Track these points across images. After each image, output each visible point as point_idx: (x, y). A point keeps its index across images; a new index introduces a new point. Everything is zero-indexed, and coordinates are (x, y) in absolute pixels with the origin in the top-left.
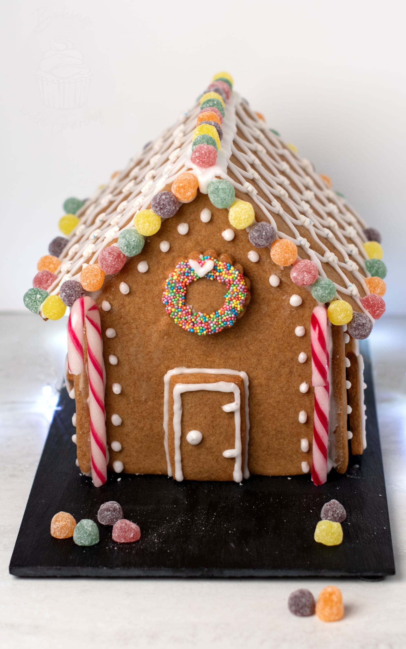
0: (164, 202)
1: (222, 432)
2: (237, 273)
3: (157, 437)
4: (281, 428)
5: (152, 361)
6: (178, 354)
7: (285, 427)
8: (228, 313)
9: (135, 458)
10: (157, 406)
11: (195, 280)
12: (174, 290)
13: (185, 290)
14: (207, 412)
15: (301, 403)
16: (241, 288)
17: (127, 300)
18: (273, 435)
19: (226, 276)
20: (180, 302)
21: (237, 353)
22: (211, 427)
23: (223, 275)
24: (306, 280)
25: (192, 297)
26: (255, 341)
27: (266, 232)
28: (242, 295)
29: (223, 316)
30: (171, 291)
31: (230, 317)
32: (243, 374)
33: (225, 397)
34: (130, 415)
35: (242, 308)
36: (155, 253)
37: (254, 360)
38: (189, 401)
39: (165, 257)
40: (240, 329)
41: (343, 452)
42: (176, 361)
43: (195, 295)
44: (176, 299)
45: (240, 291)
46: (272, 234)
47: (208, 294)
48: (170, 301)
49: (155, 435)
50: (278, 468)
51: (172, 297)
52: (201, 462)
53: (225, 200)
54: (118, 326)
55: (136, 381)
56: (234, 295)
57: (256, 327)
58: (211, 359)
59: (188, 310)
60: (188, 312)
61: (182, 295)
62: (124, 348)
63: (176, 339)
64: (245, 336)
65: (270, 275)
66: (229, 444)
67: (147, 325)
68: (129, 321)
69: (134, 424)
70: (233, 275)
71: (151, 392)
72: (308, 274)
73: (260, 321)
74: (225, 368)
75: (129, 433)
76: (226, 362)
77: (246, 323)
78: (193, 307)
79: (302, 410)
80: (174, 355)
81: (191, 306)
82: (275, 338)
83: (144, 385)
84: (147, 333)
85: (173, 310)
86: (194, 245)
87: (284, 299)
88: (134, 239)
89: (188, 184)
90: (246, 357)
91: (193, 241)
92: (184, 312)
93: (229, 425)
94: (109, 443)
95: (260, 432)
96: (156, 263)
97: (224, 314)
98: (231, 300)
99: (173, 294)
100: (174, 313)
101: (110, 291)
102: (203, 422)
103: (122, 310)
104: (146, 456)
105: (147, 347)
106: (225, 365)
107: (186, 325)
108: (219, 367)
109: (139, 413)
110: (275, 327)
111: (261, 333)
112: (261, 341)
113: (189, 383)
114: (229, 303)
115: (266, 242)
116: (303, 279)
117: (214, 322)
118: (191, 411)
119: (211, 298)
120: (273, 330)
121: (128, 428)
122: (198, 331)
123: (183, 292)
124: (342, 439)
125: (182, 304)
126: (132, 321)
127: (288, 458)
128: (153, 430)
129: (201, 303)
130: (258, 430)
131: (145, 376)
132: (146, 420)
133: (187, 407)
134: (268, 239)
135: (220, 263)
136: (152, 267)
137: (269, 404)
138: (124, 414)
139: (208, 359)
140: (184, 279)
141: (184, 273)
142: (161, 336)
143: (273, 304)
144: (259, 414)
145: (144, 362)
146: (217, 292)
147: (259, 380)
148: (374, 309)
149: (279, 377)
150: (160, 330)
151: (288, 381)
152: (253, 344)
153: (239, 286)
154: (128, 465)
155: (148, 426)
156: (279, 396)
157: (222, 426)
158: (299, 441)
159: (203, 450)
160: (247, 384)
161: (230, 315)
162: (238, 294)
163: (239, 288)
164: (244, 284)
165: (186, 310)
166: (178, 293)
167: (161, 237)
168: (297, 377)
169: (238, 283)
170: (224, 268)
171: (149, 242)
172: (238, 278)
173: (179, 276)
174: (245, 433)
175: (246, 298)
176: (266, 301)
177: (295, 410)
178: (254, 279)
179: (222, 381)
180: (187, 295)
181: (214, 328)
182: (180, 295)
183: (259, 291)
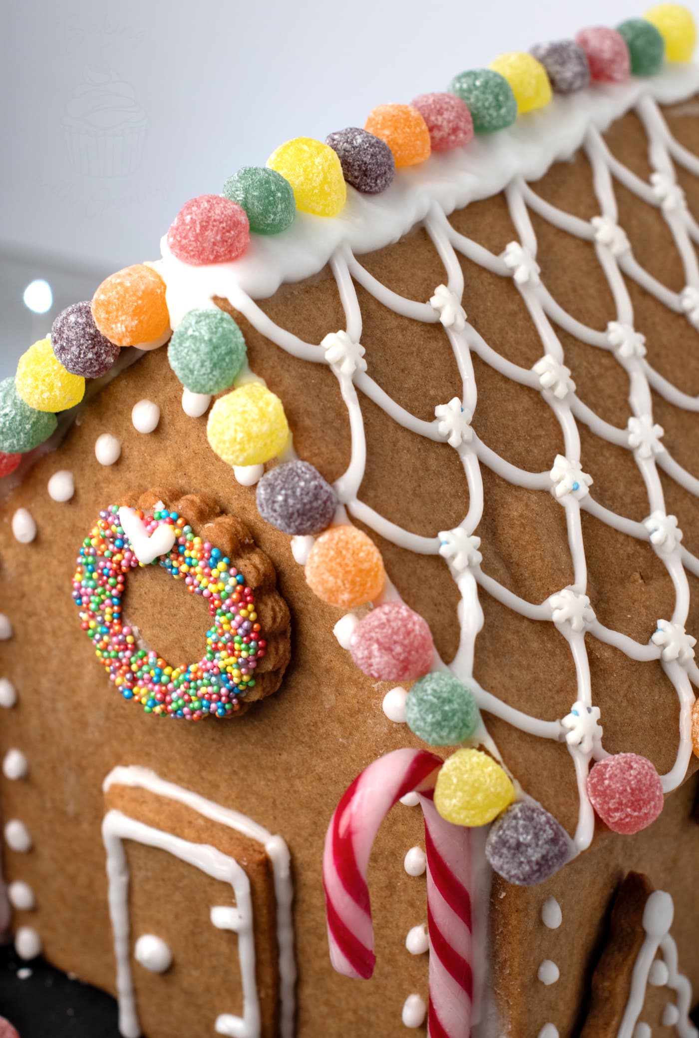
0: (71, 333)
1: (215, 967)
2: (232, 581)
4: (368, 1013)
5: (85, 729)
6: (138, 735)
7: (378, 1017)
8: (210, 680)
9: (64, 939)
12: (95, 575)
13: (118, 583)
14: (180, 905)
15: (413, 974)
16: (240, 626)
17: (36, 558)
18: (351, 1023)
19: (204, 581)
20: (108, 610)
21: (268, 785)
22: (190, 944)
23: (199, 577)
24: (375, 667)
25: (137, 606)
26: (307, 773)
27: (286, 496)
28: (243, 646)
29: (199, 682)
30: (87, 574)
31: (215, 693)
32: (274, 846)
33: (217, 887)
34: (48, 837)
35: (245, 678)
36: (87, 462)
39: (111, 476)
40: (272, 729)
42: (135, 748)
43: (145, 604)
44: (98, 598)
45: (237, 634)
46: (308, 507)
47: (173, 611)
48: (85, 599)
51: (89, 590)
52: (175, 1016)
53: (192, 372)
55: (56, 763)
56: (223, 639)
57: (310, 737)
58: (210, 777)
59: (125, 636)
60: (125, 641)
61: (110, 591)
62: (29, 673)
64: (285, 750)
66: (231, 1002)
68: (38, 612)
69: (56, 861)
70: (220, 586)
72: (383, 651)
73: (320, 725)
74: (241, 812)
75: (48, 876)
77: (287, 717)
78: (140, 631)
79: (415, 993)
80: (130, 734)
81: (136, 629)
83: (72, 779)
85: (92, 624)
86: (173, 468)
88: (7, 410)
89: (118, 299)
90: (286, 805)
92: (115, 639)
93: (228, 957)
97: (202, 679)
98: (216, 650)
99: (91, 583)
100: (95, 634)
102: (173, 925)
103: (26, 579)
104: (84, 944)
105: (74, 691)
106: (243, 804)
107: (118, 674)
108: (225, 802)
109: (65, 841)
111: (322, 759)
114: (214, 657)
115: (284, 524)
116: (369, 662)
117: (179, 691)
118: (147, 887)
119: (181, 626)
121: (45, 864)
122: (144, 700)
123: (113, 587)
125: (112, 615)
126: (44, 613)
129: (159, 628)
131: (73, 758)
133: (140, 875)
135: (197, 541)
136: (84, 493)
139: (203, 774)
140: (113, 554)
141: (113, 537)
145: (69, 723)
148: (608, 803)
151: (385, 907)
152: (303, 779)
153: (233, 619)
154: (52, 948)
157: (216, 954)
160: (282, 873)
161: (215, 688)
162: (231, 640)
163: (233, 623)
164: (253, 616)
165: (120, 637)
166: (103, 585)
167: (104, 421)
168: (404, 906)
169: (232, 609)
170: (202, 558)
171: (80, 427)
172: (234, 596)
173: (103, 540)
174: (270, 992)
175: (256, 654)
176: (333, 678)
177: (400, 985)
178: (307, 610)
179: (213, 845)
180: (123, 597)
181: (180, 708)
182: (108, 593)
183: (317, 646)
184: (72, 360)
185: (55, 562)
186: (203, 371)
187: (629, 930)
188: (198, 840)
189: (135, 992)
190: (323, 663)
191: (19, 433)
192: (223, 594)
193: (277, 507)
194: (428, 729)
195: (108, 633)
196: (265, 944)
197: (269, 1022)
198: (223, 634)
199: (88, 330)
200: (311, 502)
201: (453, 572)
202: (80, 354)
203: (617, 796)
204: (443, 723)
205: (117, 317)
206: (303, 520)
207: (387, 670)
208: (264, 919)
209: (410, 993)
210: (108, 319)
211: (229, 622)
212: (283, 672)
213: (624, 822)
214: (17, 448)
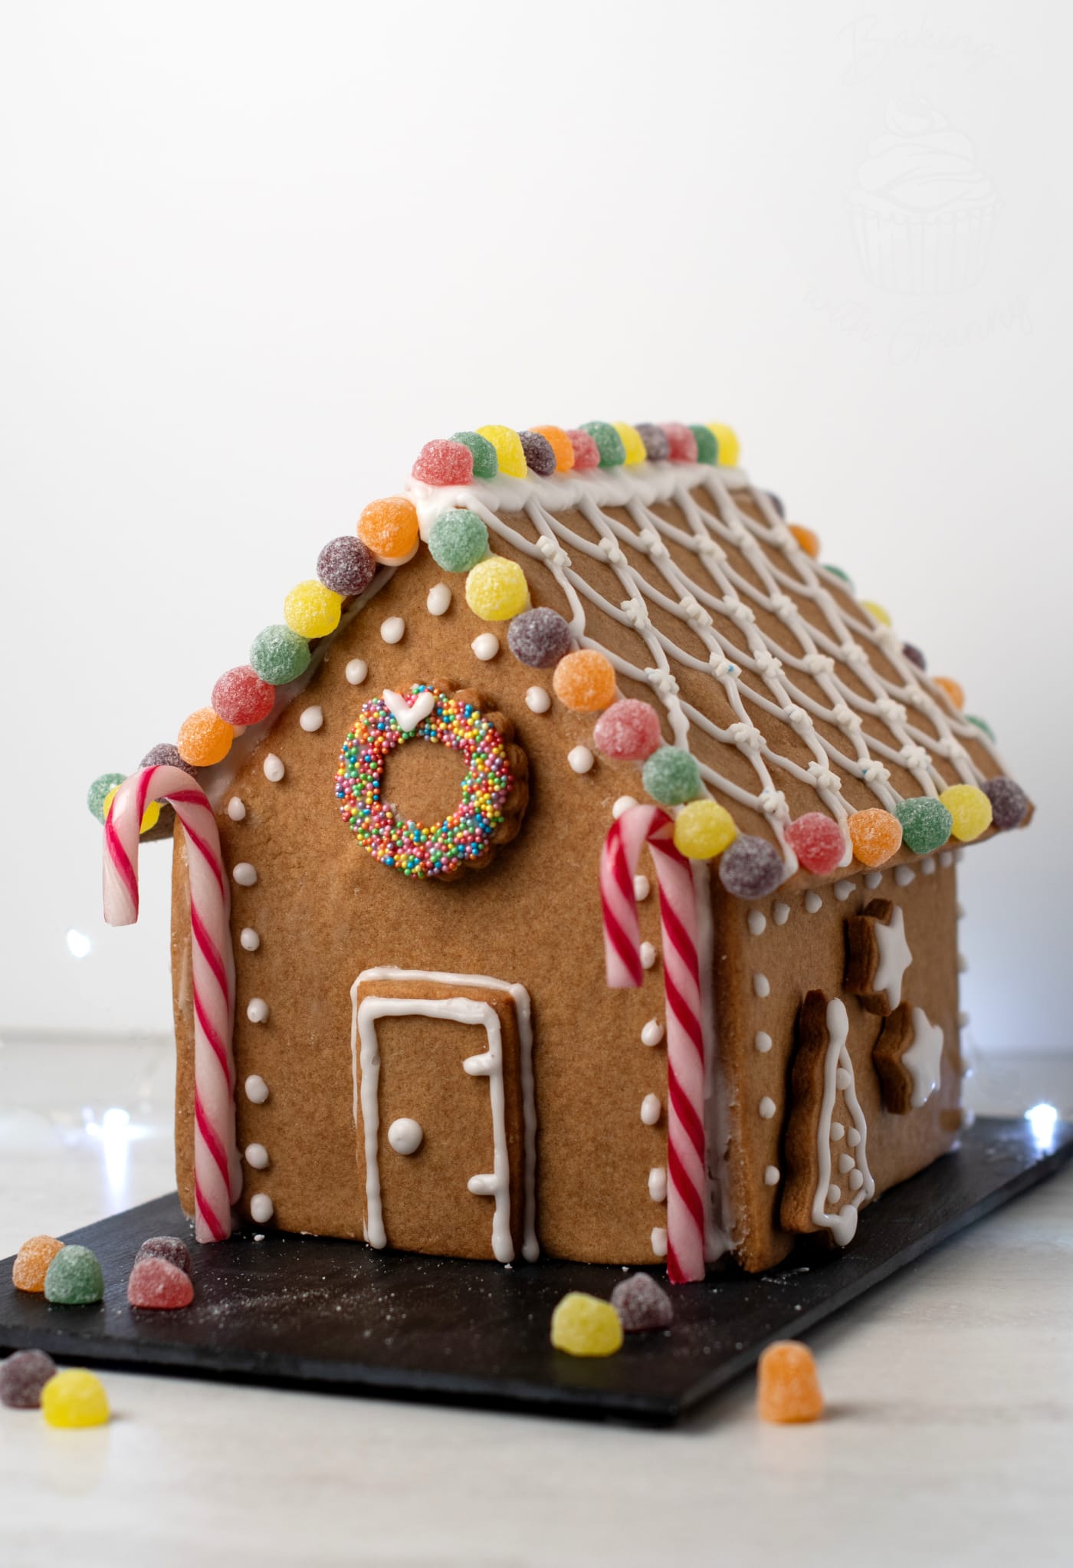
1: (465, 1128)
2: (485, 725)
3: (343, 1140)
4: (607, 1136)
5: (329, 949)
6: (382, 934)
7: (615, 1136)
8: (465, 823)
9: (298, 1191)
10: (341, 1061)
11: (400, 740)
12: (357, 765)
13: (378, 766)
14: (432, 1073)
15: (647, 1074)
16: (493, 762)
17: (282, 797)
18: (589, 1155)
19: (461, 732)
20: (369, 793)
21: (507, 937)
22: (440, 1112)
23: (455, 730)
25: (396, 784)
26: (544, 910)
28: (496, 780)
29: (456, 829)
30: (350, 766)
31: (470, 834)
32: (515, 990)
33: (469, 1037)
34: (286, 1081)
35: (497, 814)
36: (338, 687)
37: (543, 957)
38: (393, 1043)
39: (358, 697)
40: (511, 879)
41: (747, 1211)
42: (379, 950)
43: (402, 781)
44: (359, 785)
45: (490, 771)
46: (554, 631)
47: (428, 778)
48: (347, 790)
49: (339, 1133)
50: (604, 1241)
51: (351, 780)
52: (423, 1202)
54: (261, 860)
55: (298, 996)
56: (478, 780)
57: (546, 874)
58: (452, 951)
59: (385, 813)
60: (384, 818)
61: (372, 775)
62: (274, 914)
63: (379, 895)
64: (523, 896)
65: (574, 746)
66: (482, 1161)
67: (320, 860)
68: (283, 850)
69: (294, 1104)
70: (475, 731)
71: (330, 1024)
73: (554, 858)
74: (482, 974)
75: (285, 1124)
76: (483, 960)
77: (525, 862)
78: (397, 807)
79: (650, 1093)
80: (375, 937)
81: (393, 806)
82: (586, 903)
83: (315, 1005)
84: (320, 880)
85: (353, 811)
86: (416, 670)
87: (604, 806)
89: (381, 511)
90: (525, 950)
91: (413, 661)
92: (375, 818)
93: (479, 1110)
94: (241, 1147)
95: (560, 1144)
96: (339, 712)
97: (458, 825)
98: (472, 791)
99: (353, 773)
100: (356, 820)
101: (248, 777)
102: (424, 1098)
103: (271, 822)
104: (320, 1187)
105: (319, 914)
106: (483, 967)
107: (378, 848)
109: (304, 1078)
110: (586, 876)
111: (557, 891)
112: (556, 911)
113: (391, 997)
114: (469, 800)
115: (536, 648)
117: (436, 845)
118: (398, 1069)
119: (436, 788)
120: (581, 882)
121: (283, 1112)
122: (404, 864)
123: (374, 770)
124: (742, 1177)
125: (372, 798)
126: (290, 848)
127: (624, 1218)
128: (333, 1123)
129: (415, 798)
130: (555, 1138)
131: (316, 984)
132: (320, 1095)
133: (390, 1058)
134: (541, 640)
135: (452, 702)
136: (332, 721)
137: (577, 1071)
138: (275, 1075)
139: (446, 950)
140: (375, 738)
141: (376, 722)
142: (347, 886)
143: (582, 818)
144: (558, 1097)
145: (313, 949)
146: (447, 773)
147: (554, 1010)
149: (598, 1004)
150: (344, 871)
151: (619, 1017)
152: (541, 918)
153: (487, 758)
154: (283, 1208)
155: (323, 1110)
156: (598, 1051)
157: (466, 1114)
158: (647, 1173)
159: (426, 1170)
160: (525, 1013)
161: (471, 829)
162: (486, 778)
163: (487, 762)
164: (503, 754)
165: (381, 814)
166: (364, 772)
167: (351, 650)
168: (637, 1007)
169: (486, 749)
170: (459, 712)
171: (327, 663)
172: (487, 738)
173: (366, 730)
174: (518, 1137)
175: (506, 788)
176: (565, 810)
177: (636, 1091)
178: (540, 756)
179: (464, 996)
180: (382, 778)
181: (438, 860)
182: (369, 777)
183: (551, 786)
184: (340, 574)
185: (302, 796)
186: (462, 544)
187: (816, 1033)
188: (450, 996)
189: (383, 1195)
190: (556, 799)
191: (286, 658)
192: (478, 738)
193: (529, 634)
194: (666, 781)
195: (369, 814)
196: (513, 1087)
197: (517, 1171)
198: (477, 776)
199: (353, 549)
200: (555, 628)
201: (659, 695)
202: (347, 567)
203: (812, 834)
204: (678, 775)
205: (382, 526)
206: (550, 642)
207: (629, 742)
208: (511, 1059)
209: (645, 1094)
210: (375, 529)
211: (483, 763)
212: (523, 814)
213: (819, 857)
214: (284, 672)
